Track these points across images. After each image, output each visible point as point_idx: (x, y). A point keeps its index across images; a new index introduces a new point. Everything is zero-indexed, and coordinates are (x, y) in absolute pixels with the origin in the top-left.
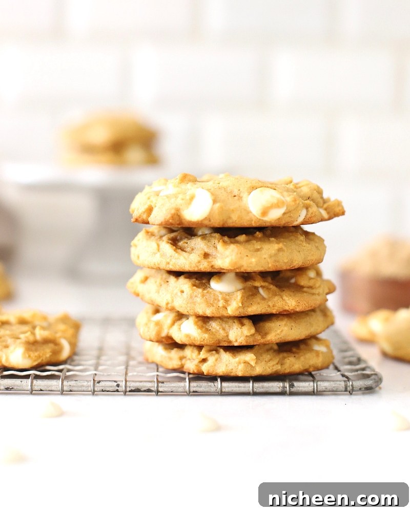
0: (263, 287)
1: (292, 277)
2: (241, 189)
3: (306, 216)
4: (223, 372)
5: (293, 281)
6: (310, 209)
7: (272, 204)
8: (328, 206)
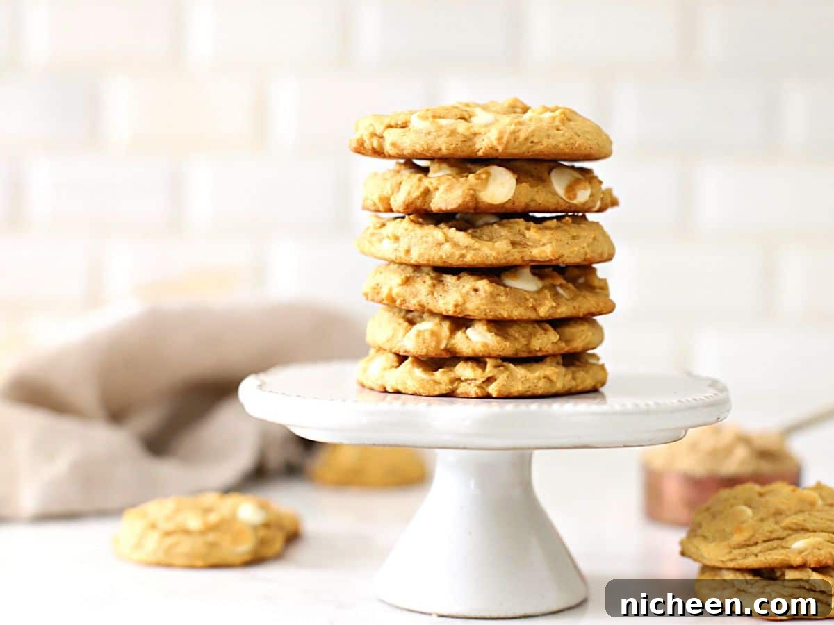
0: (561, 286)
1: (579, 277)
4: (518, 391)
5: (581, 280)
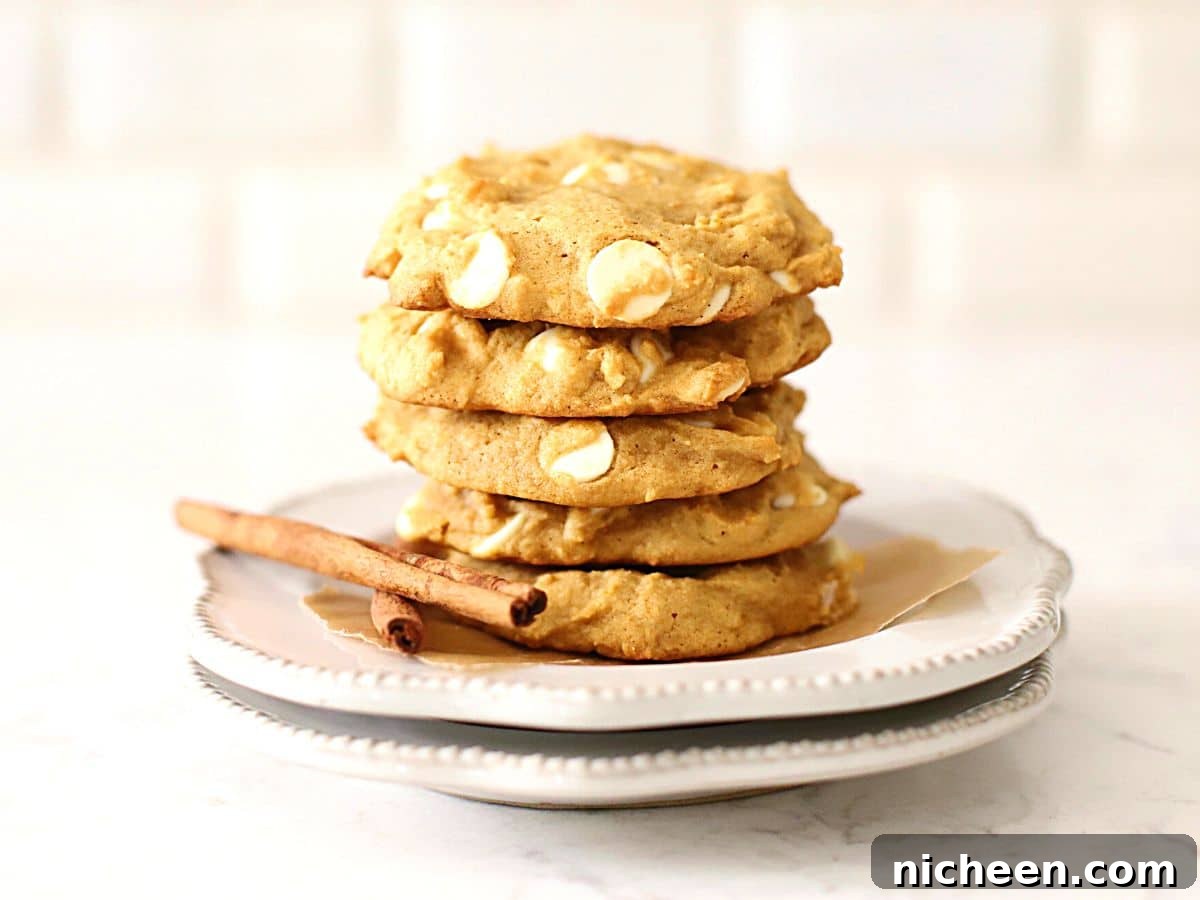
2: (579, 242)
3: (725, 305)
6: (738, 287)
7: (637, 286)
8: (801, 264)
